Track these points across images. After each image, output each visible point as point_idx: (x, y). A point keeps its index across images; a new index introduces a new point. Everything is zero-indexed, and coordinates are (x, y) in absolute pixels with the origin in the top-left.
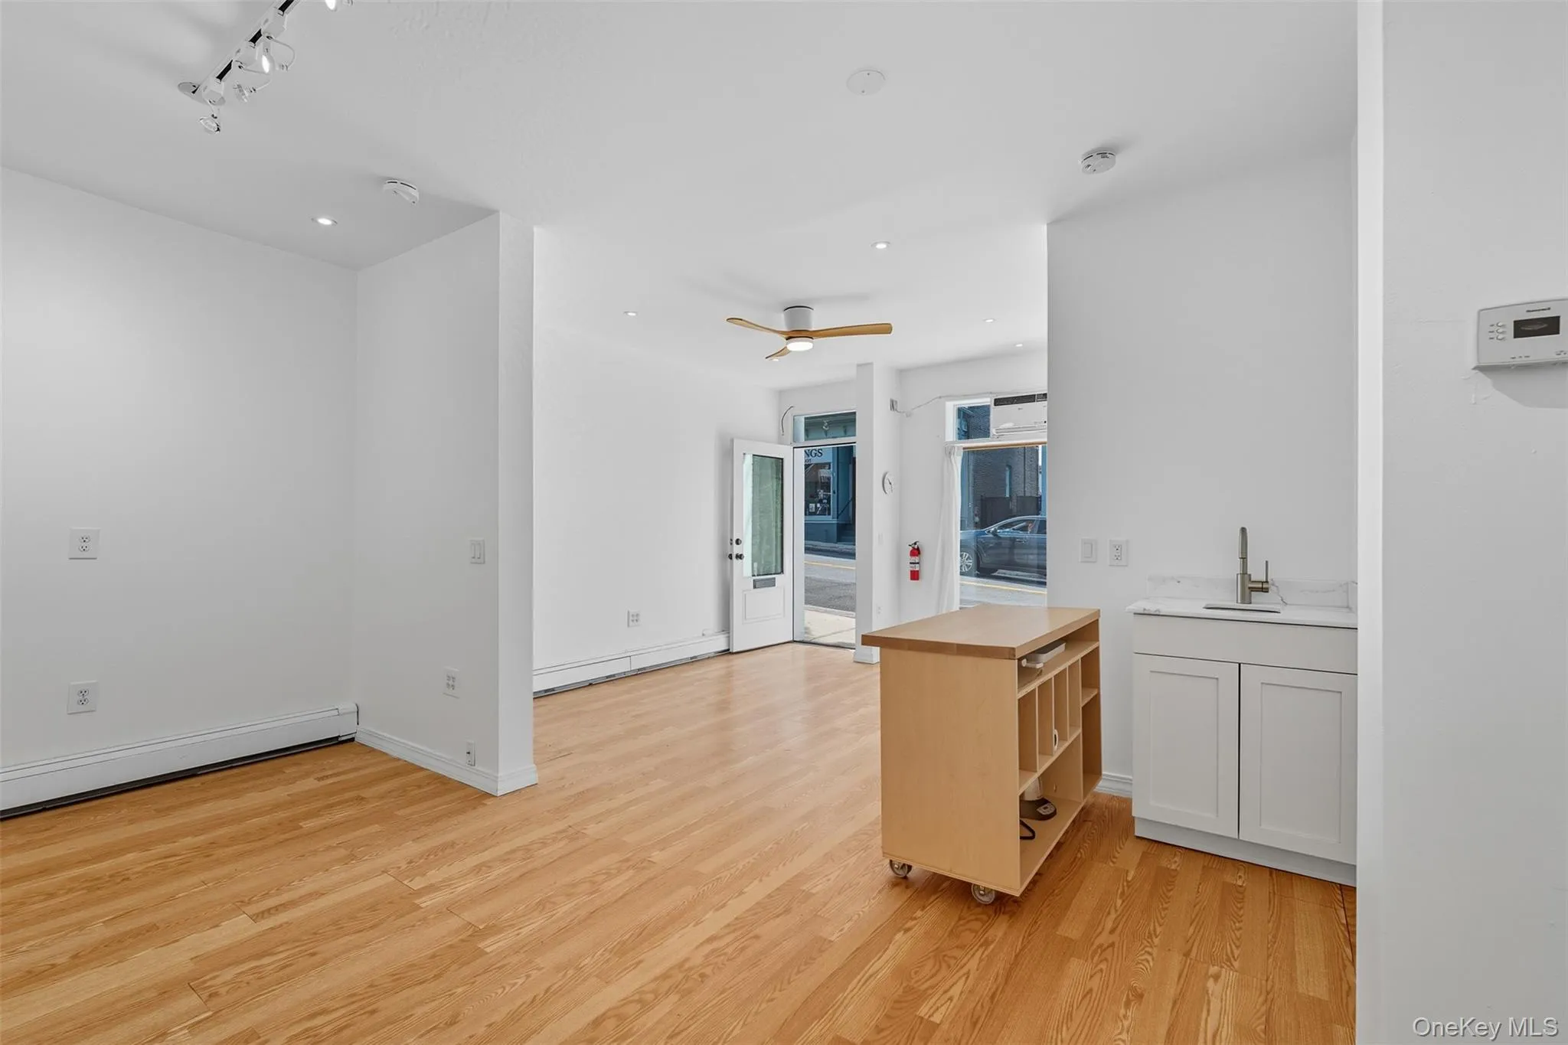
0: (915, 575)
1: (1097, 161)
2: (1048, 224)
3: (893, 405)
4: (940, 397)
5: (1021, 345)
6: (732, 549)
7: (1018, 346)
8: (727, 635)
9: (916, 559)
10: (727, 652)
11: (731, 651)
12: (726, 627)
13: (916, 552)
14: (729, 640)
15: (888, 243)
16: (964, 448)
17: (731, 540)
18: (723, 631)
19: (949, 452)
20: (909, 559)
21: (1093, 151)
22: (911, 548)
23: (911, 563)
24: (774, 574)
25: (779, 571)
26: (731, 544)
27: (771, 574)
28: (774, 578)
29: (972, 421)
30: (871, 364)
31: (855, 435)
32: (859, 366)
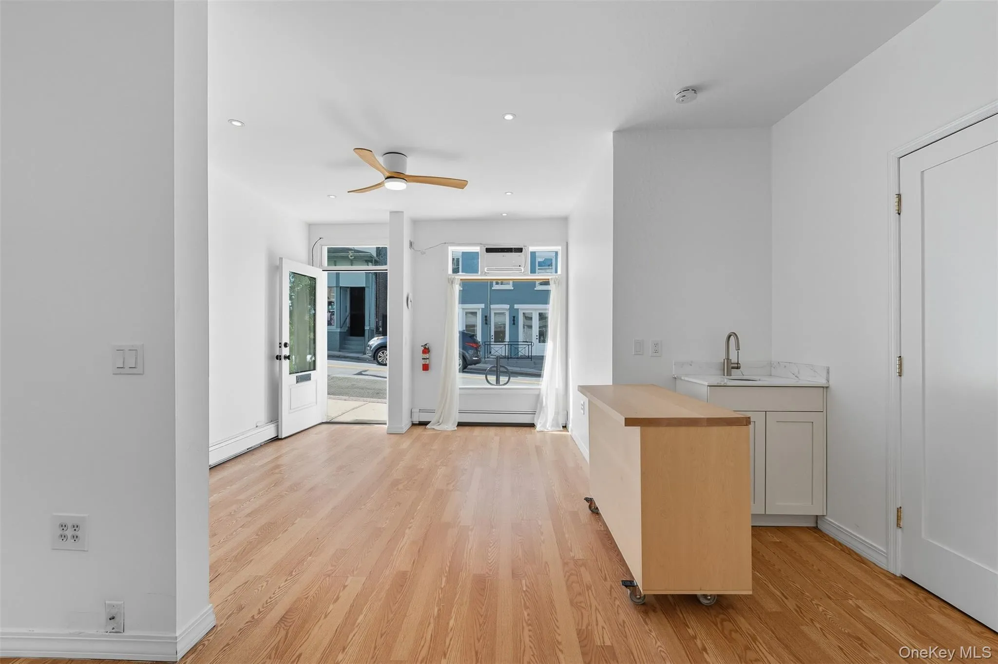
0: (426, 367)
1: (690, 94)
2: (614, 132)
3: (411, 244)
4: (445, 243)
5: (506, 215)
6: (281, 351)
7: (504, 215)
8: (276, 424)
9: (427, 356)
10: (276, 439)
11: (279, 437)
12: (275, 417)
13: (426, 350)
14: (277, 429)
15: (514, 115)
16: (461, 280)
17: (280, 343)
18: (272, 421)
19: (452, 282)
20: (422, 356)
21: (691, 87)
22: (423, 348)
23: (423, 359)
24: (309, 371)
25: (312, 368)
26: (280, 347)
27: (307, 371)
28: (310, 374)
29: (467, 262)
30: (403, 212)
31: (386, 264)
32: (391, 212)
